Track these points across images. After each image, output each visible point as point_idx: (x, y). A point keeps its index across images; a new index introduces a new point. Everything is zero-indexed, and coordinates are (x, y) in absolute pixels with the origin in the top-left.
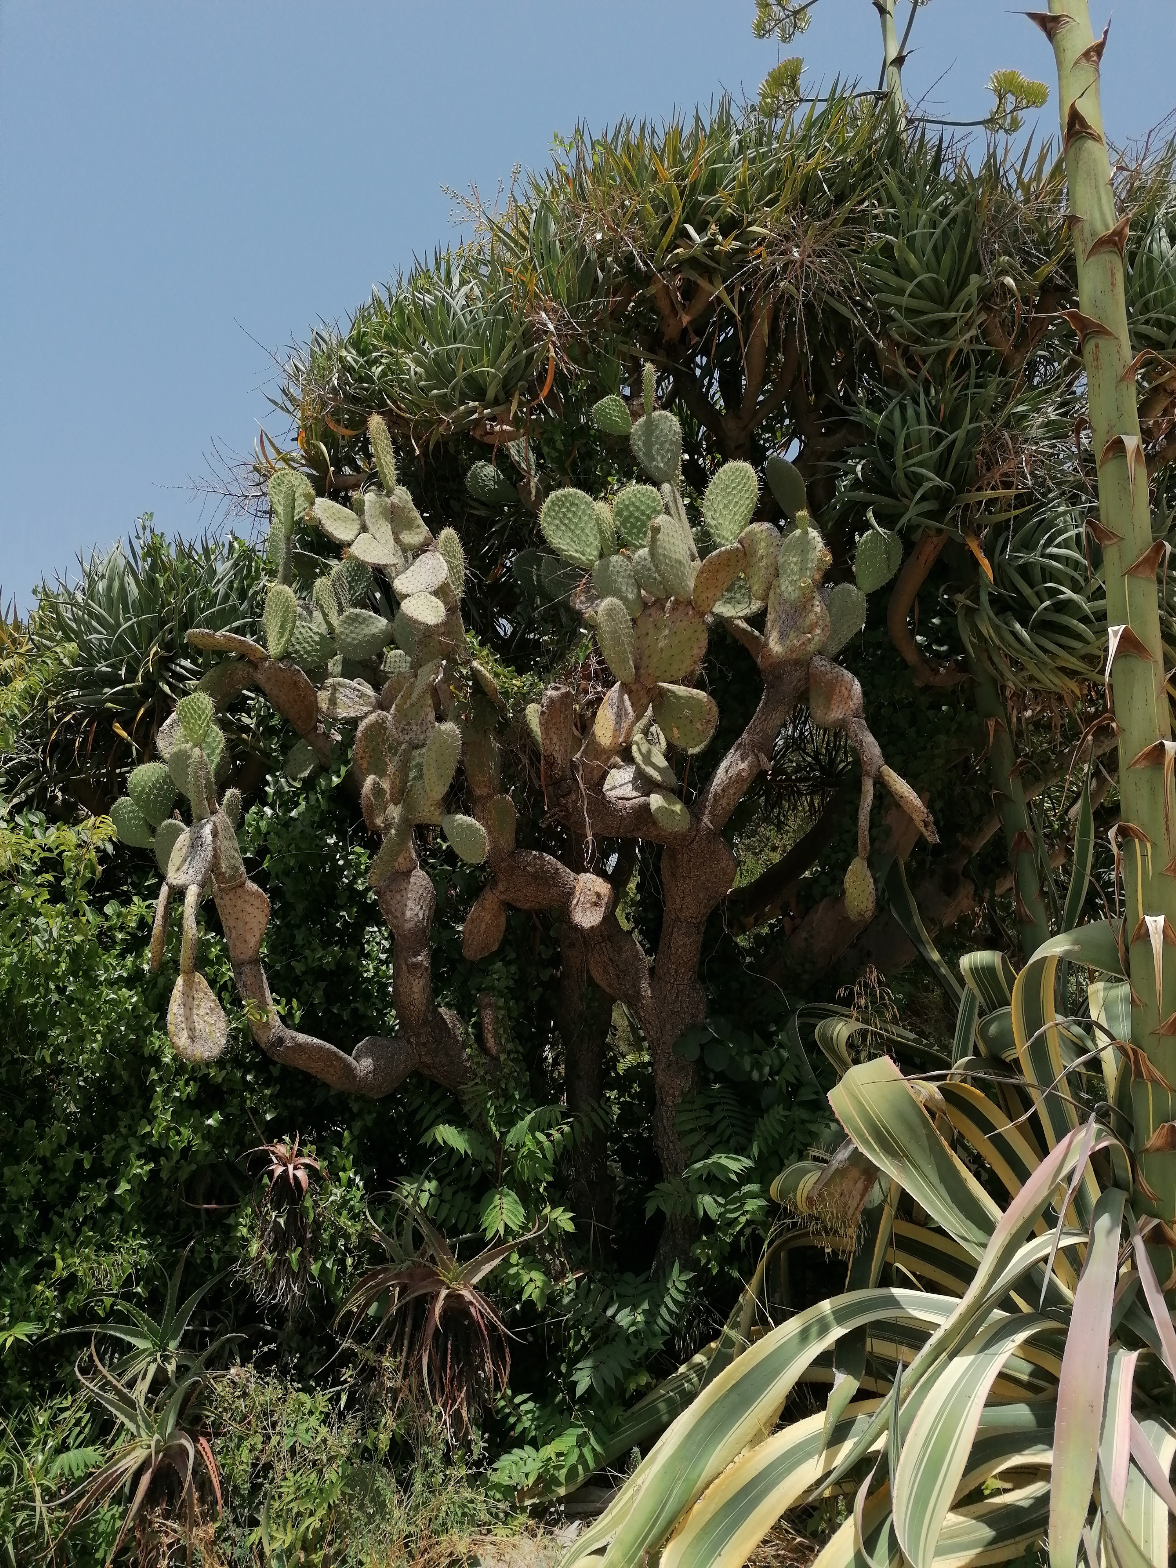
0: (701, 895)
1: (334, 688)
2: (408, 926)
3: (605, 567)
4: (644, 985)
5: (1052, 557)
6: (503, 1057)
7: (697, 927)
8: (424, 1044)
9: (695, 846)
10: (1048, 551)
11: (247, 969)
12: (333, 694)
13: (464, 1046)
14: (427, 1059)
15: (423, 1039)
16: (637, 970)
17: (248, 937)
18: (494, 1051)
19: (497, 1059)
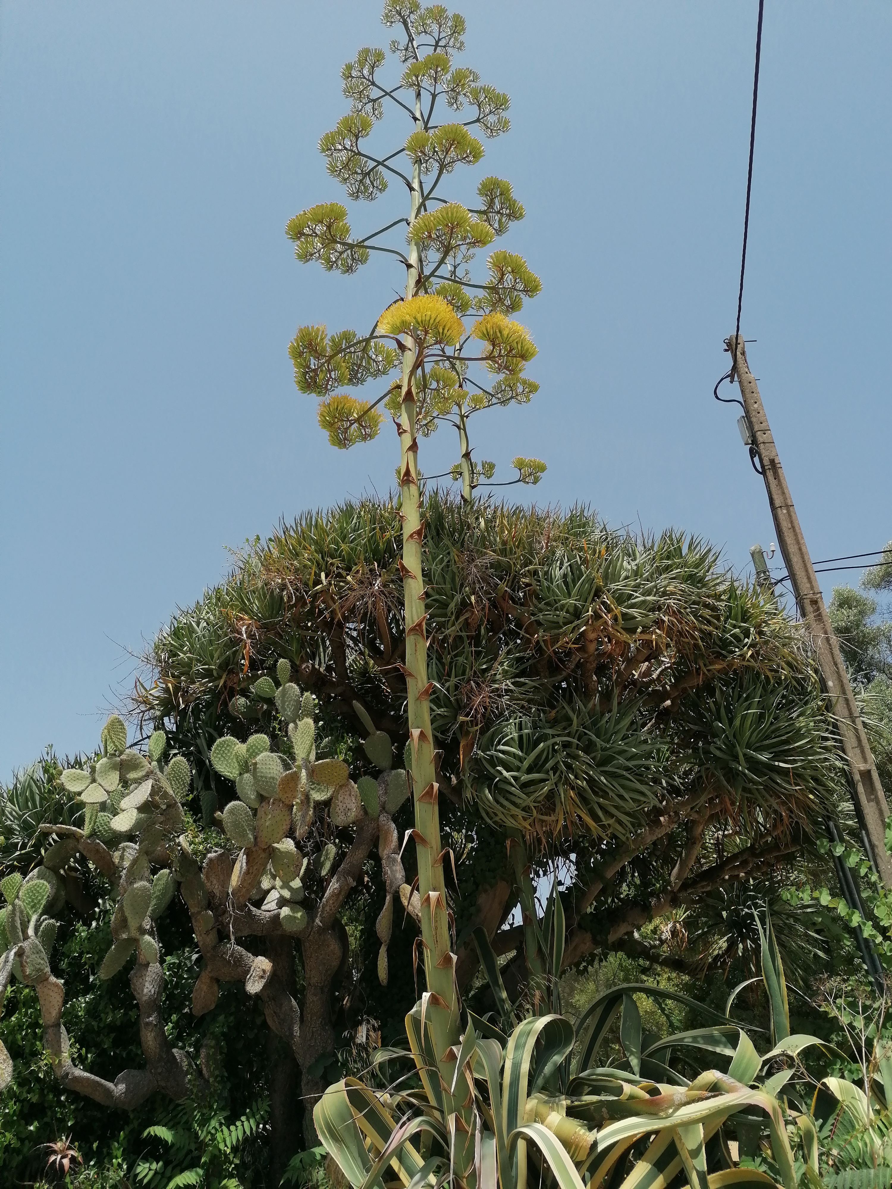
0: (321, 968)
1: (124, 849)
2: (144, 998)
3: (241, 780)
4: (296, 1028)
5: (500, 751)
6: (211, 1080)
7: (322, 989)
8: (160, 1074)
9: (311, 938)
10: (498, 748)
11: (50, 1031)
12: (123, 853)
13: (187, 1073)
14: (163, 1084)
15: (159, 1070)
16: (292, 1018)
17: (52, 1010)
18: (207, 1077)
19: (208, 1081)
